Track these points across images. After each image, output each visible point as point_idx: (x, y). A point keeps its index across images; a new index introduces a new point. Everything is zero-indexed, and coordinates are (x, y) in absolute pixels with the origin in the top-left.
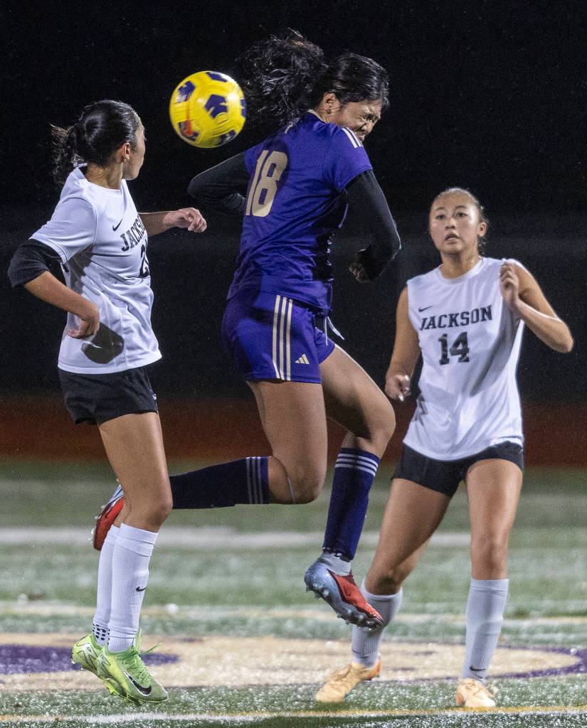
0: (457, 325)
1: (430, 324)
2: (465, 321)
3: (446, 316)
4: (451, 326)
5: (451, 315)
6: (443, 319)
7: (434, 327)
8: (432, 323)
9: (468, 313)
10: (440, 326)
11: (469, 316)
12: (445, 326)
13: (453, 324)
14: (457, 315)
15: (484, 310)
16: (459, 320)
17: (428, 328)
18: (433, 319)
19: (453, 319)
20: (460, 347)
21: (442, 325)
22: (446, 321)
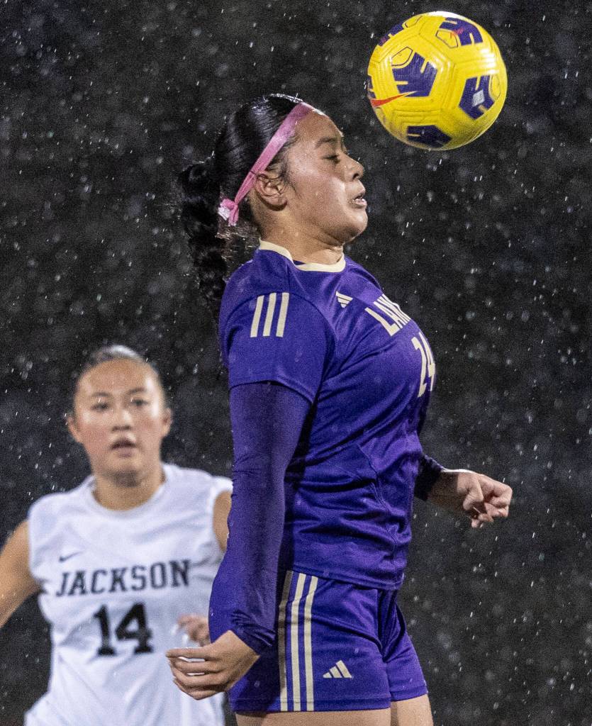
0: (123, 589)
1: (75, 586)
2: (138, 583)
3: (104, 572)
4: (113, 589)
5: (114, 572)
6: (100, 577)
7: (83, 592)
8: (78, 583)
9: (143, 568)
10: (93, 590)
11: (147, 574)
12: (102, 591)
13: (118, 587)
14: (124, 570)
15: (174, 565)
16: (128, 580)
17: (72, 593)
18: (80, 575)
19: (117, 579)
20: (133, 626)
21: (98, 587)
22: (104, 582)
